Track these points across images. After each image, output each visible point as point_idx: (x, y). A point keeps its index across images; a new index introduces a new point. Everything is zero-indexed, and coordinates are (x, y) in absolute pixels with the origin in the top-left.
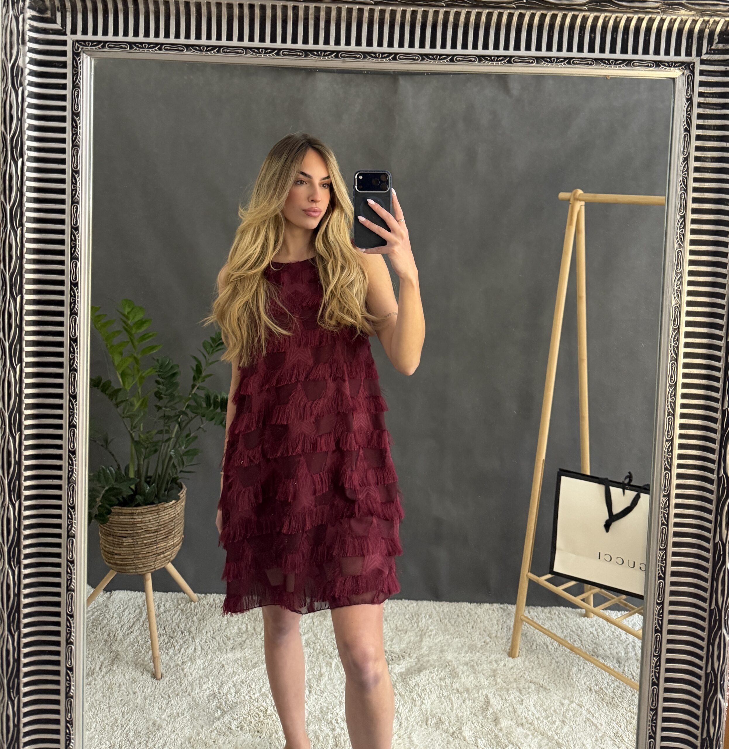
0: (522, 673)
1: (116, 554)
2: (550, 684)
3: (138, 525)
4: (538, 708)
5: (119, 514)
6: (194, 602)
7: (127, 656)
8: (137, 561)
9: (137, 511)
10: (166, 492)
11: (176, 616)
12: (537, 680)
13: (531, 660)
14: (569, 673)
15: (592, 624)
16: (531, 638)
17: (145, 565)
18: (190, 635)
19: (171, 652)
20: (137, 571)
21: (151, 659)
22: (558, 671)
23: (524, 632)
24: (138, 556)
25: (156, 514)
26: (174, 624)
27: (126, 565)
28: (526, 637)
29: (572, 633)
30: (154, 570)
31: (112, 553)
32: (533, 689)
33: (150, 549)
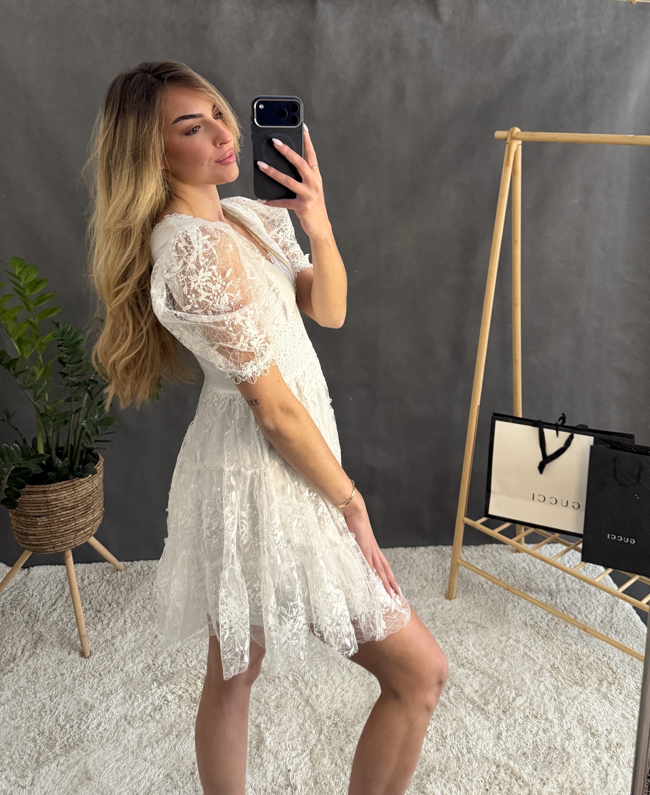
0: (460, 614)
1: (31, 535)
2: (487, 623)
3: (53, 503)
4: (477, 647)
5: (30, 493)
6: (121, 571)
7: (51, 636)
8: (55, 540)
9: (51, 489)
10: (81, 466)
11: (102, 588)
12: (475, 620)
13: (468, 600)
14: (504, 610)
15: (524, 558)
16: (467, 578)
17: (64, 543)
18: (118, 606)
19: (99, 627)
20: (56, 549)
21: (77, 637)
22: (494, 608)
23: (460, 573)
24: (55, 535)
25: (72, 490)
26: (101, 597)
27: (42, 545)
28: (462, 577)
29: (505, 570)
30: (74, 547)
31: (26, 534)
32: (471, 628)
33: (68, 526)
